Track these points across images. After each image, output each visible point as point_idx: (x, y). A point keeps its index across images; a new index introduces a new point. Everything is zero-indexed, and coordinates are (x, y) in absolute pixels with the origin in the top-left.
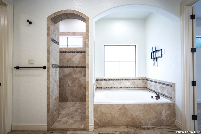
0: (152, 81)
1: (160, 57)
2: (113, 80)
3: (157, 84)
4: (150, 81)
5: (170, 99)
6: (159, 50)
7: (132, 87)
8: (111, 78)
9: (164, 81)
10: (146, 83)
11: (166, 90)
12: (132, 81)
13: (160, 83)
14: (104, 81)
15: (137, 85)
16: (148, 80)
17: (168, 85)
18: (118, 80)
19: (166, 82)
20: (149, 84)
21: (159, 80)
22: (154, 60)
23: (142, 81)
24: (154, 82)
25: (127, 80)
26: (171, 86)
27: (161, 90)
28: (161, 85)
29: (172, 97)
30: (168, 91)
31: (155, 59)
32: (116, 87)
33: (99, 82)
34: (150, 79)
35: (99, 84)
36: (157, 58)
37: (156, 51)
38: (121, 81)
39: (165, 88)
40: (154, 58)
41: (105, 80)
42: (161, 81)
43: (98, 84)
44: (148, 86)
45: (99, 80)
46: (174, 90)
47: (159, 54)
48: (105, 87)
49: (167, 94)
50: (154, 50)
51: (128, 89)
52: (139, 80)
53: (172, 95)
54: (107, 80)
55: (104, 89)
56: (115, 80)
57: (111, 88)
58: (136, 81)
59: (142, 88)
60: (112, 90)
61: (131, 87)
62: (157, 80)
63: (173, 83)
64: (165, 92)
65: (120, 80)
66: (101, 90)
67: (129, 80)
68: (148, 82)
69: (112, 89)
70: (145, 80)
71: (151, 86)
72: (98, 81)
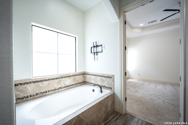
0: (92, 75)
1: (100, 52)
2: (49, 80)
3: (98, 77)
4: (90, 75)
5: (110, 89)
6: (100, 46)
7: (73, 85)
8: (45, 78)
9: (104, 74)
10: (85, 77)
11: (106, 82)
12: (73, 77)
13: (100, 76)
14: (32, 84)
15: (78, 80)
16: (88, 74)
17: (108, 77)
18: (57, 79)
19: (106, 74)
20: (89, 78)
21: (99, 74)
22: (94, 55)
23: (82, 76)
24: (94, 75)
25: (68, 77)
26: (110, 77)
27: (101, 83)
28: (101, 77)
29: (112, 87)
30: (108, 83)
31: (96, 54)
32: (53, 89)
33: (21, 89)
34: (89, 73)
35: (21, 91)
36: (97, 53)
37: (97, 46)
38: (61, 79)
39: (106, 80)
40: (94, 53)
41: (34, 82)
42: (101, 74)
43: (18, 93)
44: (88, 80)
45: (21, 84)
46: (114, 81)
47: (99, 49)
48: (35, 93)
49: (107, 86)
50: (95, 45)
51: (69, 87)
52: (80, 75)
53: (111, 86)
54: (37, 82)
55: (32, 98)
56: (52, 79)
57: (46, 92)
58: (76, 77)
59: (82, 83)
60: (48, 95)
61: (71, 84)
62: (97, 73)
63: (112, 75)
64: (105, 84)
65: (59, 78)
66: (27, 100)
67: (70, 76)
68: (88, 76)
69: (48, 93)
70: (84, 74)
71: (90, 80)
72: (19, 86)
